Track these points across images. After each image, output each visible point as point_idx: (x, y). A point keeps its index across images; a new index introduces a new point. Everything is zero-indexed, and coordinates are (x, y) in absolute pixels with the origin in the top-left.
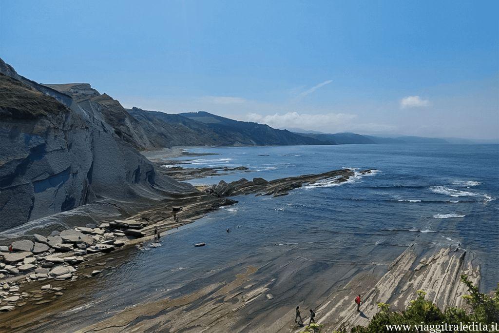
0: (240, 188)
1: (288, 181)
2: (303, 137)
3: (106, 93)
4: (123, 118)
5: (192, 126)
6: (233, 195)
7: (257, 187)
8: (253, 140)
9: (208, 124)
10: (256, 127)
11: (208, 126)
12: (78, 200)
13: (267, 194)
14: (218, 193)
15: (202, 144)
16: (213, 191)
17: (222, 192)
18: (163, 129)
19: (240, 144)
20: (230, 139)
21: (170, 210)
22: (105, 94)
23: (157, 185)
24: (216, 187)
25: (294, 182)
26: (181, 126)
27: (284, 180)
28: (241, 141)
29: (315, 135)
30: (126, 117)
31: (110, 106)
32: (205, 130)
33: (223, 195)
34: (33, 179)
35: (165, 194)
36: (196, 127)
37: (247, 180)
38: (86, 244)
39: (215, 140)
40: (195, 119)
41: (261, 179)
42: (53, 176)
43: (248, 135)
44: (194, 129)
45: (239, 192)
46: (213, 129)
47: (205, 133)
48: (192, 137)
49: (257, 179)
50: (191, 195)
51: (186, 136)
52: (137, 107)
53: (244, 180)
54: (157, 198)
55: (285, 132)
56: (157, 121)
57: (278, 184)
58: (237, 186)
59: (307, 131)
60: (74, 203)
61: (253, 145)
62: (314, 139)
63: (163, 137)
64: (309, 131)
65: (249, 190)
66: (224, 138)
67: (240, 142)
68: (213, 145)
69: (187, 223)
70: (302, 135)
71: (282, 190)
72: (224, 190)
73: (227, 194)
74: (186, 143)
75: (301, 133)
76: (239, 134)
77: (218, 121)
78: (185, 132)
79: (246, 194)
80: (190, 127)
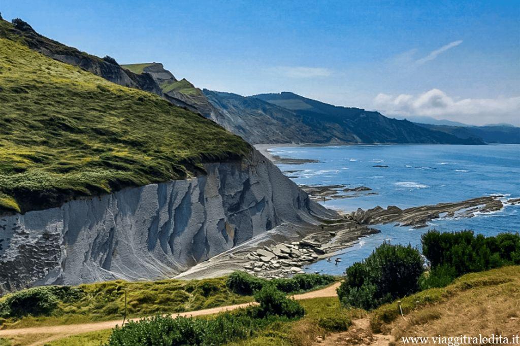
0: (377, 216)
1: (423, 210)
2: (432, 131)
3: (186, 79)
4: (208, 112)
5: (275, 114)
6: (372, 223)
7: (393, 217)
8: (358, 136)
9: (295, 111)
10: (362, 116)
11: (295, 114)
12: (273, 223)
13: (405, 225)
14: (358, 220)
15: (287, 141)
16: (353, 219)
17: (361, 220)
18: (240, 120)
19: (339, 141)
20: (325, 134)
21: (328, 234)
22: (184, 79)
23: (313, 212)
24: (355, 214)
25: (430, 212)
26: (261, 115)
27: (419, 209)
28: (341, 136)
29: (451, 128)
30: (211, 111)
31: (192, 95)
32: (291, 120)
33: (363, 223)
34: (249, 205)
35: (319, 219)
36: (280, 116)
37: (382, 209)
38: (297, 255)
39: (304, 135)
40: (277, 102)
41: (395, 207)
42: (257, 203)
43: (350, 128)
44: (277, 119)
45: (376, 220)
46: (302, 118)
47: (291, 125)
48: (275, 130)
49: (391, 207)
50: (338, 222)
51: (268, 129)
52: (208, 89)
53: (379, 208)
54: (316, 223)
55: (405, 123)
56: (233, 108)
57: (414, 214)
58: (374, 214)
59: (438, 121)
60: (271, 225)
61: (357, 142)
62: (449, 135)
63: (241, 131)
64: (441, 121)
65: (386, 219)
66: (316, 131)
67: (339, 138)
68: (302, 141)
69: (348, 247)
70: (431, 129)
71: (420, 222)
72: (363, 218)
73: (366, 222)
74: (268, 139)
75: (429, 125)
76: (337, 125)
77: (309, 107)
78: (267, 124)
79: (384, 223)
80: (272, 116)
